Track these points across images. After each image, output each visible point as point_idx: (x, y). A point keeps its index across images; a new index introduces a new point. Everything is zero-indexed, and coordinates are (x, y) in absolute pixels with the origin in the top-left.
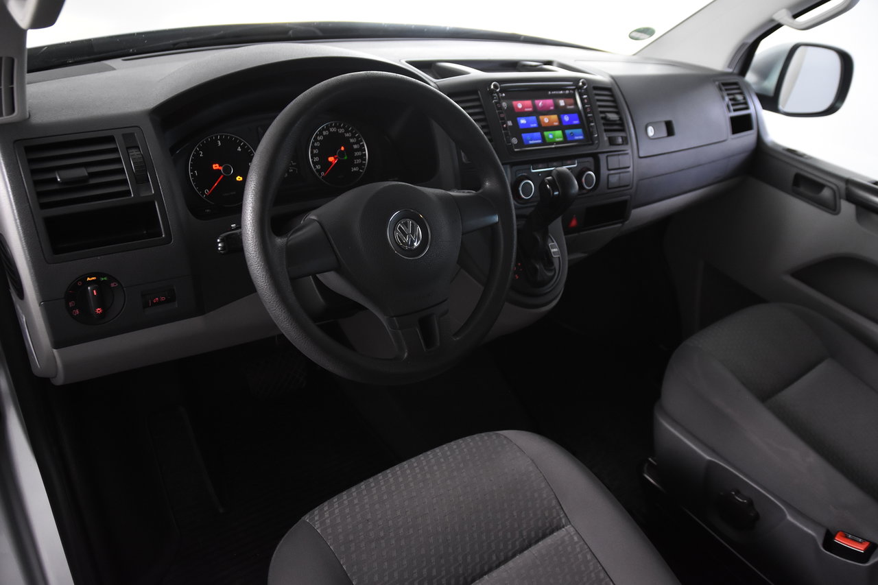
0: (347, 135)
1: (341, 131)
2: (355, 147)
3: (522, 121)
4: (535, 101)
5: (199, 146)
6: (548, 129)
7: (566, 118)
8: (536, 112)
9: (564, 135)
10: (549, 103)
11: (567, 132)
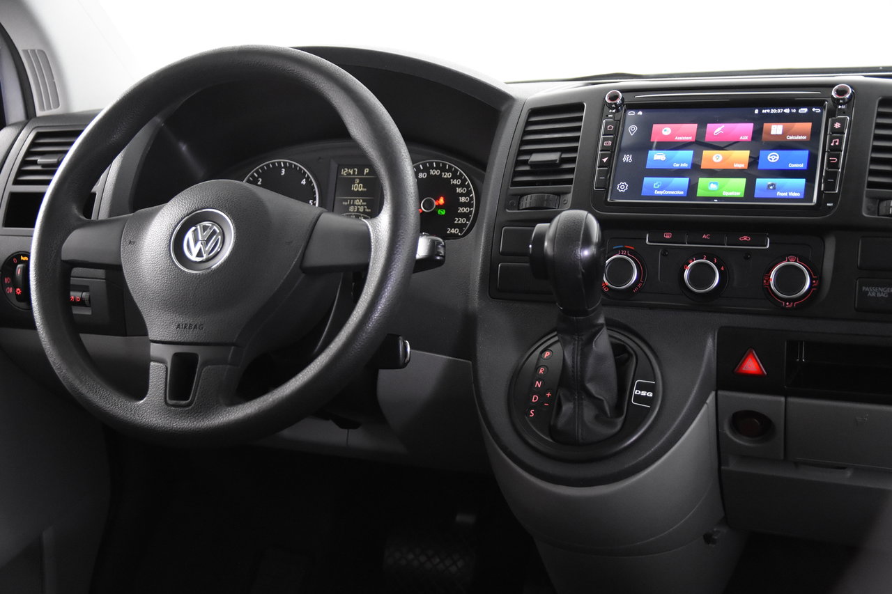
0: (455, 182)
1: (447, 175)
2: (463, 199)
3: (657, 157)
4: (708, 125)
5: (257, 172)
6: (713, 173)
7: (773, 157)
8: (700, 144)
9: (750, 187)
10: (744, 130)
11: (760, 182)
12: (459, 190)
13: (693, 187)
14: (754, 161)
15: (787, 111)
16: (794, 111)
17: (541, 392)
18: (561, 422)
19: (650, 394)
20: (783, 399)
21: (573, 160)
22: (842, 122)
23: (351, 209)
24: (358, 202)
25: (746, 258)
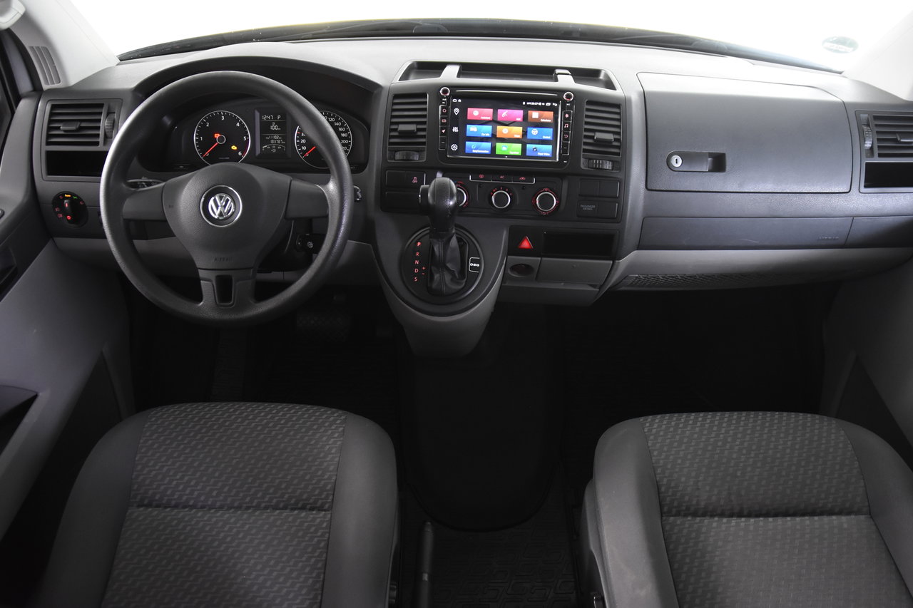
0: (337, 124)
1: (332, 120)
2: (343, 135)
3: (472, 129)
4: (499, 110)
5: (205, 119)
6: (503, 140)
7: (534, 132)
8: (495, 122)
9: (524, 149)
10: (518, 114)
11: (529, 146)
12: (340, 129)
13: (493, 149)
14: (525, 133)
15: (540, 104)
16: (543, 104)
17: (419, 267)
18: (434, 285)
19: (478, 265)
20: (540, 259)
21: (424, 130)
22: (569, 113)
23: (272, 141)
24: (275, 137)
25: (523, 189)
